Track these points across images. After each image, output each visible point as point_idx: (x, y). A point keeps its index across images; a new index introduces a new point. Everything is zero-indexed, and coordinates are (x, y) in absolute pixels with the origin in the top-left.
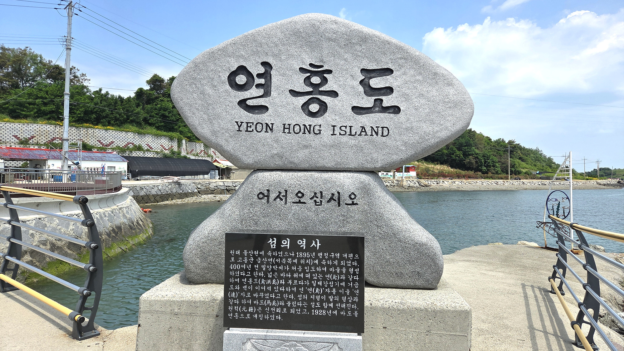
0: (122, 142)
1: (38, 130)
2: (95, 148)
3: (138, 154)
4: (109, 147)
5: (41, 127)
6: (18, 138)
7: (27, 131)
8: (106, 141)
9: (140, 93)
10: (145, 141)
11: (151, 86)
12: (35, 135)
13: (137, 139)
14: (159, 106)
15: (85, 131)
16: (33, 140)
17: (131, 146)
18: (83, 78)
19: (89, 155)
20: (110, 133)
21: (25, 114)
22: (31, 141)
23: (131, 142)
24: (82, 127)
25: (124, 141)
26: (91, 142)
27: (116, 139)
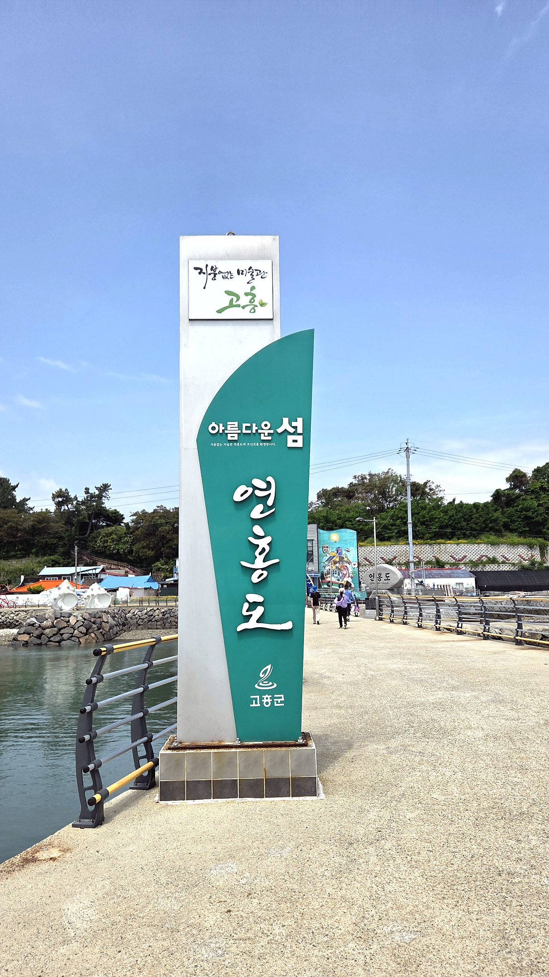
0: (476, 556)
1: (398, 551)
2: (448, 564)
3: (492, 567)
4: (462, 562)
5: (401, 548)
6: (384, 560)
7: (390, 553)
8: (459, 556)
9: (497, 495)
10: (499, 552)
11: (511, 484)
12: (397, 556)
13: (491, 551)
14: (520, 506)
15: (437, 547)
16: (396, 560)
17: (484, 559)
18: (437, 489)
19: (439, 572)
20: (462, 547)
21: (388, 536)
22: (394, 561)
23: (484, 554)
24: (435, 543)
25: (477, 554)
26: (444, 558)
27: (469, 553)
